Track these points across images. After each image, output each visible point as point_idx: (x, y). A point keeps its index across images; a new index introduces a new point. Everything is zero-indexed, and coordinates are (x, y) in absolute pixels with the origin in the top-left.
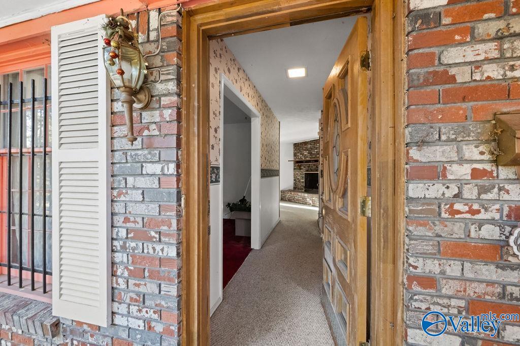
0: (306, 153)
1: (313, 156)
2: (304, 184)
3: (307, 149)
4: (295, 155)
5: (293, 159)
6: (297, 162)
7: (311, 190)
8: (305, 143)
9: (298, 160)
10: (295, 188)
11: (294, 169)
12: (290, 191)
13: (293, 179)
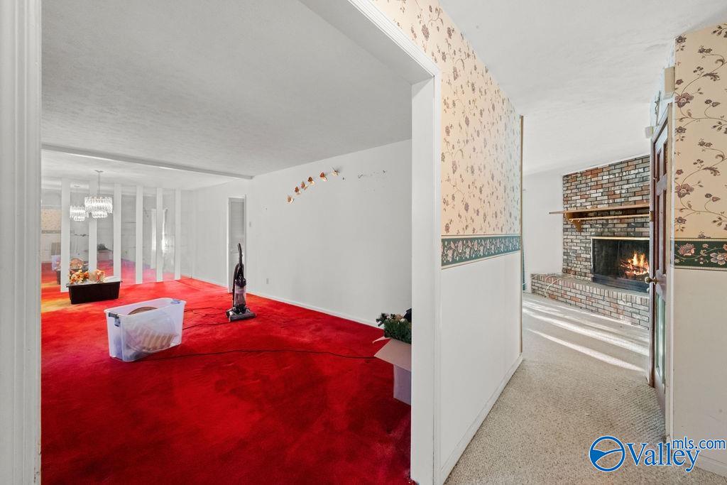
0: (596, 194)
1: (618, 200)
2: (590, 265)
3: (598, 186)
4: (566, 199)
5: (561, 209)
6: (574, 215)
7: (610, 278)
8: (595, 172)
9: (574, 210)
10: (566, 271)
11: (565, 230)
12: (554, 277)
13: (561, 251)
